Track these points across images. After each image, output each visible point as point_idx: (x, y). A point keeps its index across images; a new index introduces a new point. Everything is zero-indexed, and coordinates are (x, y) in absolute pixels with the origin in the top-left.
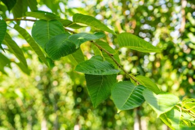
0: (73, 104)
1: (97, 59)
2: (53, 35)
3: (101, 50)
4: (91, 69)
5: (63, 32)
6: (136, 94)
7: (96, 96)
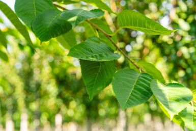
0: (55, 93)
1: (93, 40)
2: (41, 11)
3: (97, 30)
4: (87, 54)
5: (52, 8)
6: (140, 85)
7: (92, 86)
